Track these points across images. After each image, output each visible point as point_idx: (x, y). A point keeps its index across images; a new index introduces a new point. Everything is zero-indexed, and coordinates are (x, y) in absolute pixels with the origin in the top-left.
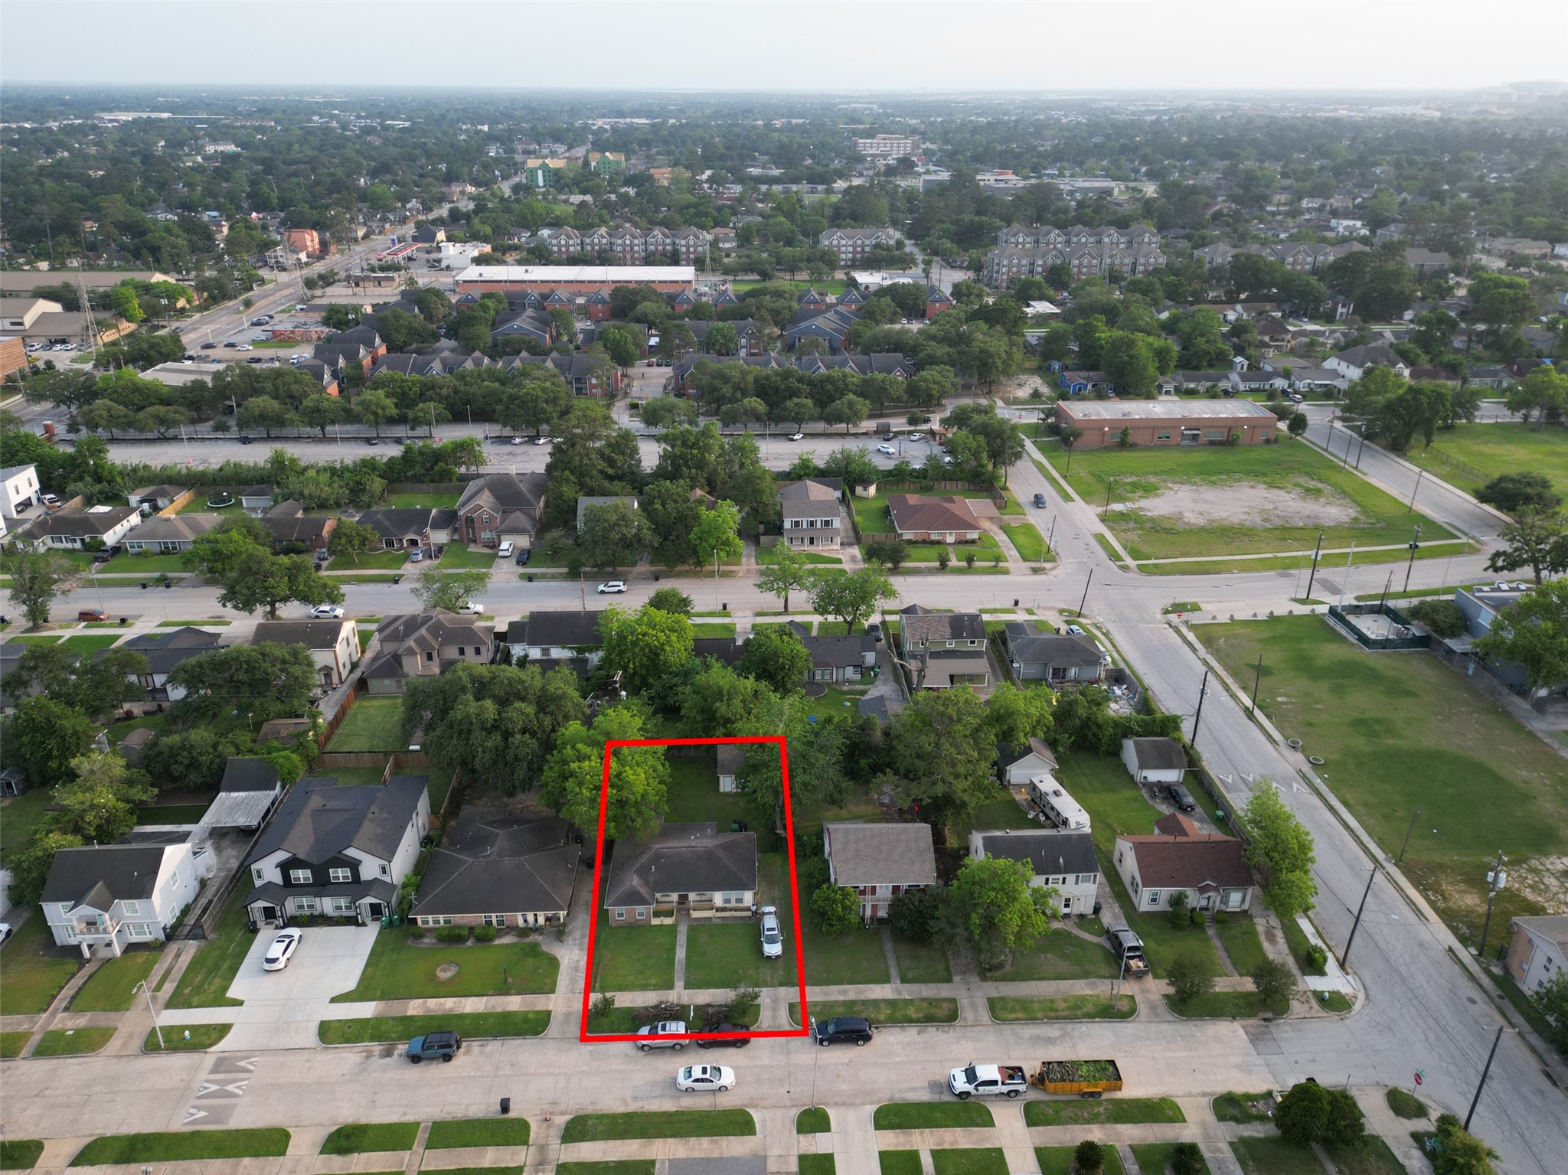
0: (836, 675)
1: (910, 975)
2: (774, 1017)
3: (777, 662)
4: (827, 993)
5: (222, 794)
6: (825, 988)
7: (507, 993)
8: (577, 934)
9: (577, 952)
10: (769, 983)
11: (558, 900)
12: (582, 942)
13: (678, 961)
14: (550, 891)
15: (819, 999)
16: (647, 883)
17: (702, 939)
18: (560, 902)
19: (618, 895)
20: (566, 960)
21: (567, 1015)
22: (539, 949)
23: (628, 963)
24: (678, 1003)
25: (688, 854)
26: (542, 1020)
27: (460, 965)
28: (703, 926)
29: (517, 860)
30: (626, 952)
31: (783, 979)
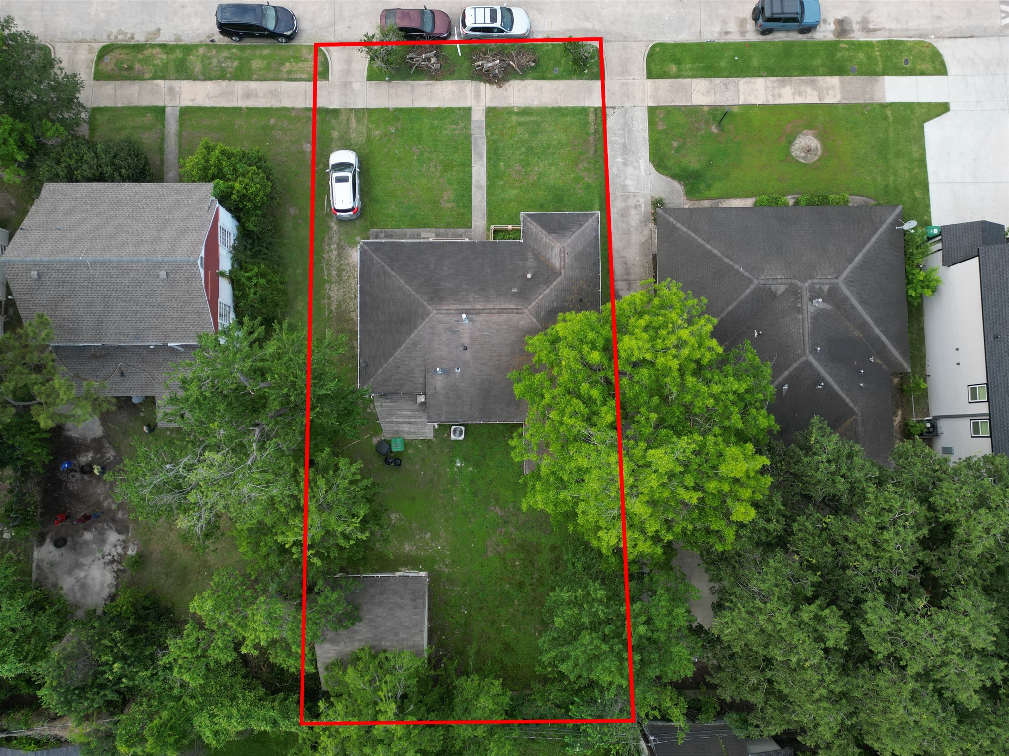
1: (149, 117)
2: (349, 61)
4: (274, 94)
6: (275, 104)
7: (714, 109)
9: (628, 182)
10: (353, 115)
11: (675, 222)
12: (625, 201)
13: (481, 157)
14: (693, 235)
15: (285, 85)
16: (537, 256)
17: (448, 197)
18: (671, 219)
19: (580, 230)
20: (643, 167)
21: (625, 72)
22: (685, 185)
23: (554, 153)
24: (478, 82)
25: (471, 299)
26: (655, 65)
27: (788, 158)
28: (448, 226)
29: (762, 282)
30: (558, 175)
31: (333, 121)
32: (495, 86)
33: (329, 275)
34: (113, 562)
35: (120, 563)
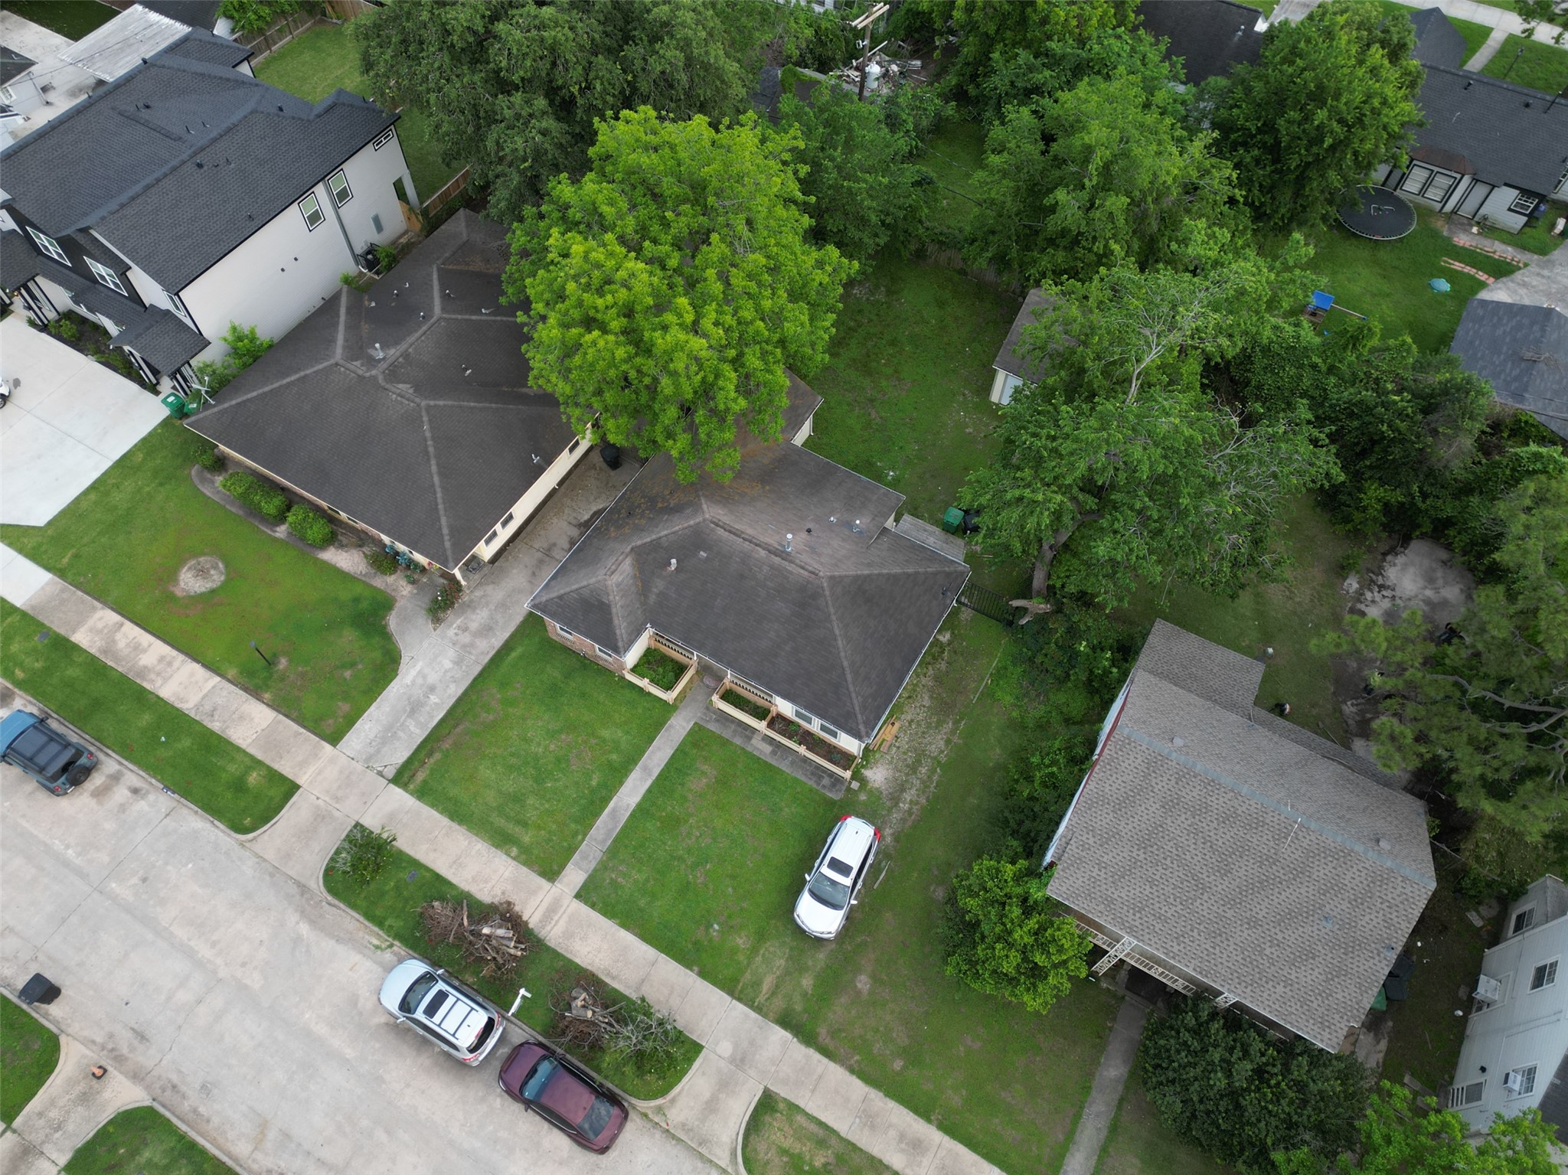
0: (1464, 195)
2: (711, 1107)
3: (1307, 118)
4: (870, 1120)
5: (138, 8)
7: (255, 692)
8: (477, 618)
9: (447, 664)
10: (761, 999)
11: (447, 538)
12: (472, 645)
13: (614, 810)
14: (441, 507)
15: (843, 1124)
16: (644, 590)
17: (699, 781)
18: (448, 544)
19: (568, 590)
20: (413, 672)
21: (321, 817)
22: (384, 618)
23: (512, 755)
24: (536, 931)
25: (766, 569)
26: (271, 799)
27: (233, 574)
28: (725, 743)
29: (417, 400)
30: (530, 722)
31: (798, 1008)
32: (517, 908)
33: (933, 771)
34: (1381, 587)
35: (1372, 581)
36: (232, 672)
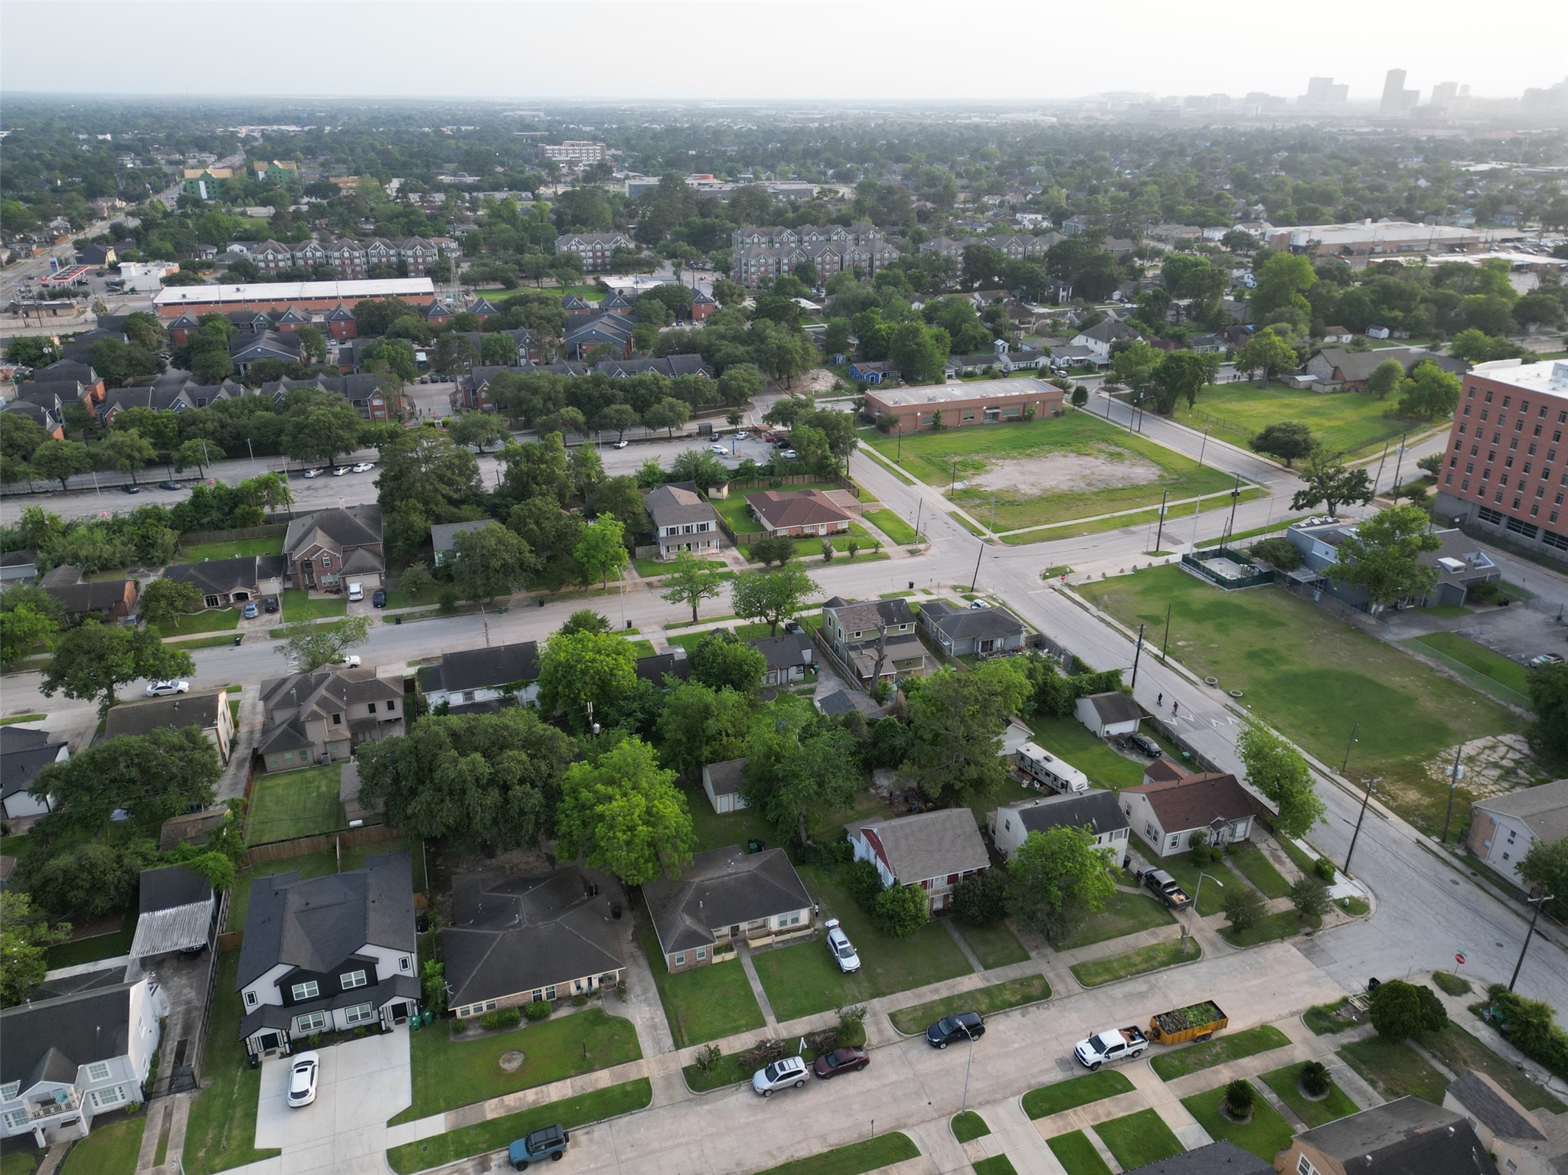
0: (780, 677)
1: (991, 960)
4: (920, 996)
5: (144, 916)
7: (591, 1070)
8: (637, 990)
9: (646, 1009)
10: (860, 998)
11: (613, 958)
12: (647, 998)
13: (758, 997)
14: (600, 949)
15: (915, 1002)
16: (699, 920)
19: (675, 938)
20: (639, 1021)
21: (667, 1079)
22: (604, 1016)
23: (706, 1009)
24: (778, 1040)
25: (733, 882)
26: (643, 1089)
27: (523, 1051)
28: (766, 953)
29: (552, 923)
30: (699, 998)
31: (871, 991)
32: (765, 1041)
36: (573, 1072)
